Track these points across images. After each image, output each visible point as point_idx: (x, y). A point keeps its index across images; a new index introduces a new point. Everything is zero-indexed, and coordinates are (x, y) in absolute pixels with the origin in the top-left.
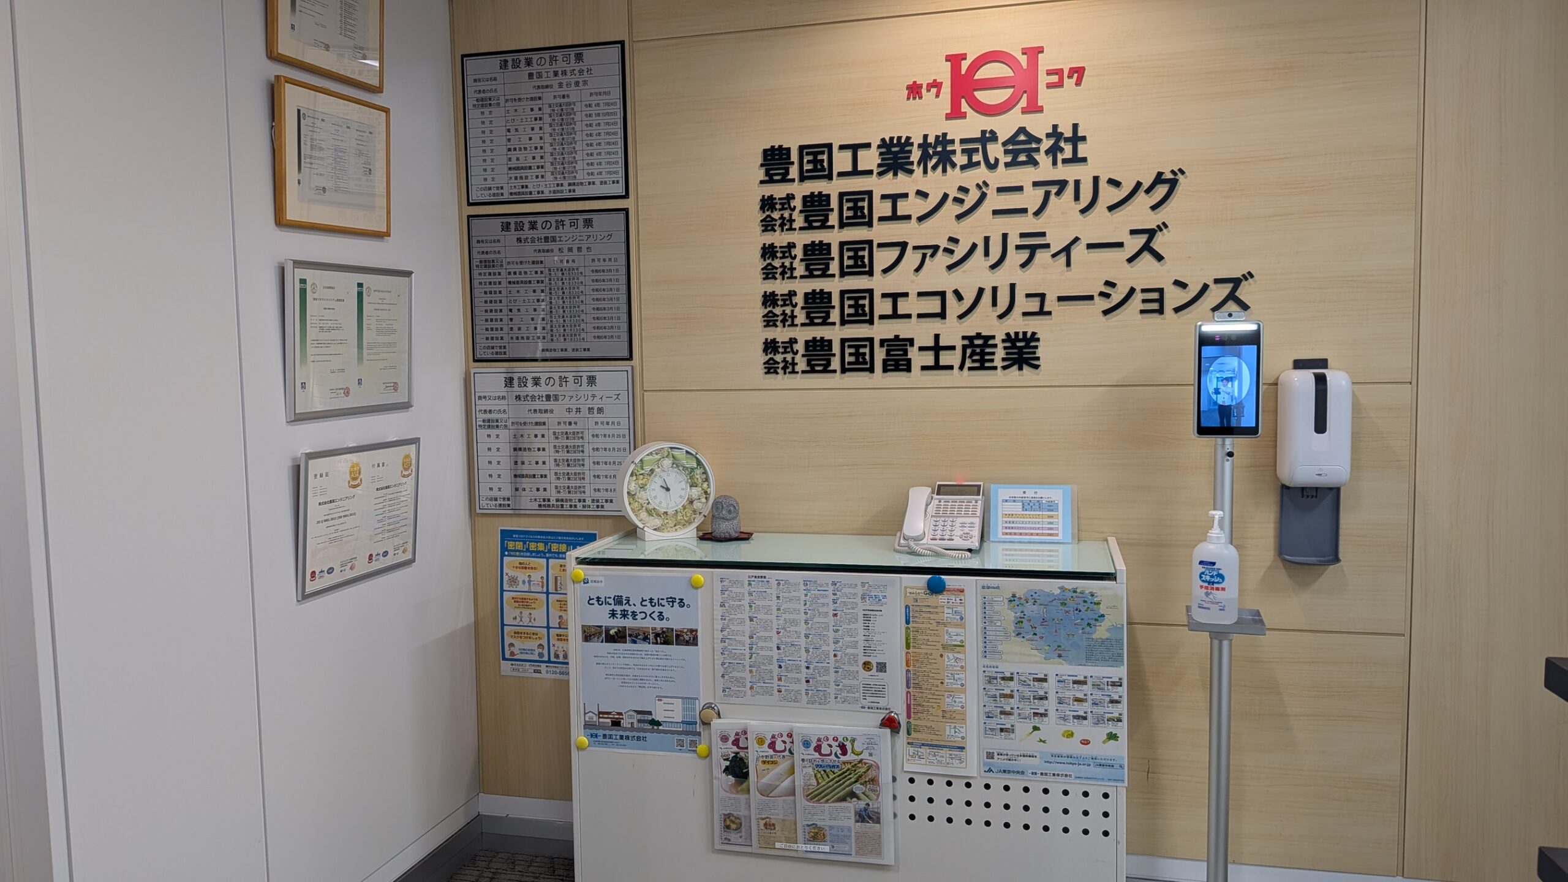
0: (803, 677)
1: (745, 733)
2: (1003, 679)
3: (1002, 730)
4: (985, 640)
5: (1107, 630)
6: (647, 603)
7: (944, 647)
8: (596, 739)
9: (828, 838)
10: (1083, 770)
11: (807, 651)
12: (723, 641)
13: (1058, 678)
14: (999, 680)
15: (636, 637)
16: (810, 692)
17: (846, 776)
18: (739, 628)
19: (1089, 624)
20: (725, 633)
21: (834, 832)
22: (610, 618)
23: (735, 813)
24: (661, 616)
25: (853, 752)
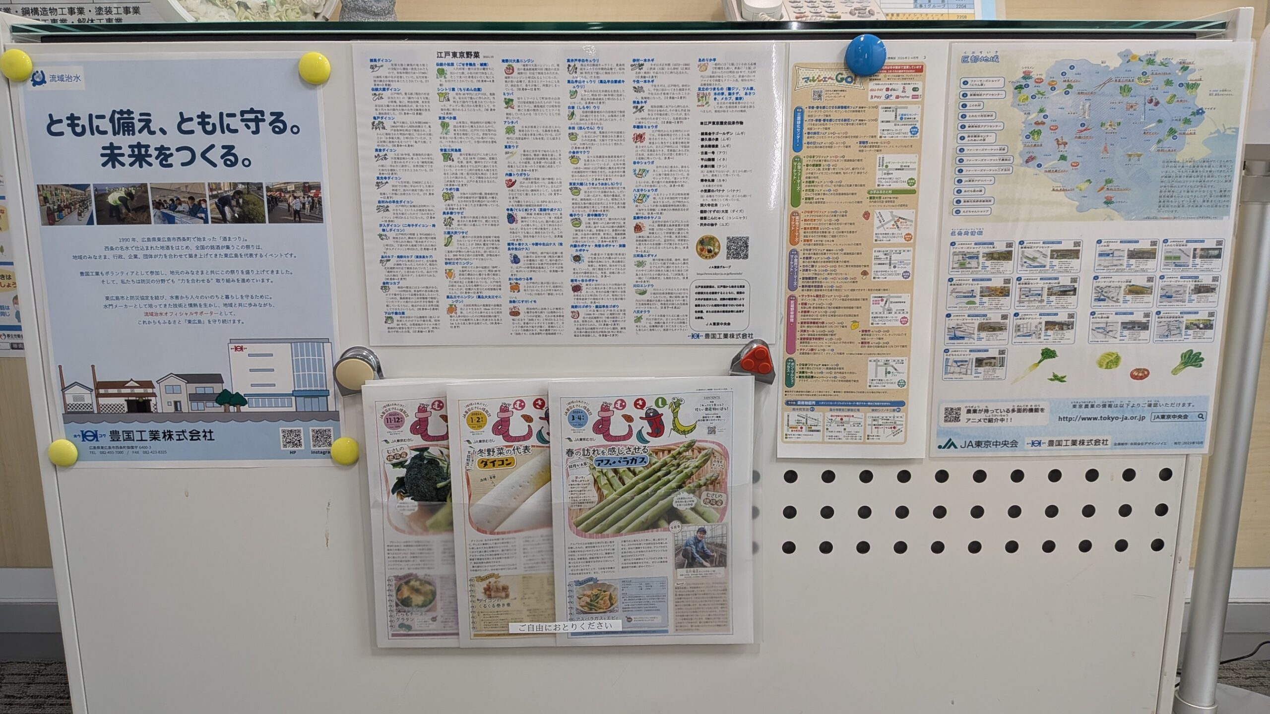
0: (565, 280)
1: (441, 405)
2: (991, 256)
3: (980, 362)
4: (960, 176)
5: (1206, 143)
6: (194, 125)
7: (874, 196)
8: (94, 443)
9: (619, 604)
10: (1130, 430)
11: (576, 222)
12: (382, 207)
13: (1101, 248)
14: (981, 260)
15: (173, 207)
16: (582, 311)
17: (659, 479)
18: (422, 176)
19: (1172, 131)
20: (387, 189)
21: (633, 590)
22: (104, 165)
23: (421, 573)
24: (230, 156)
25: (675, 428)
